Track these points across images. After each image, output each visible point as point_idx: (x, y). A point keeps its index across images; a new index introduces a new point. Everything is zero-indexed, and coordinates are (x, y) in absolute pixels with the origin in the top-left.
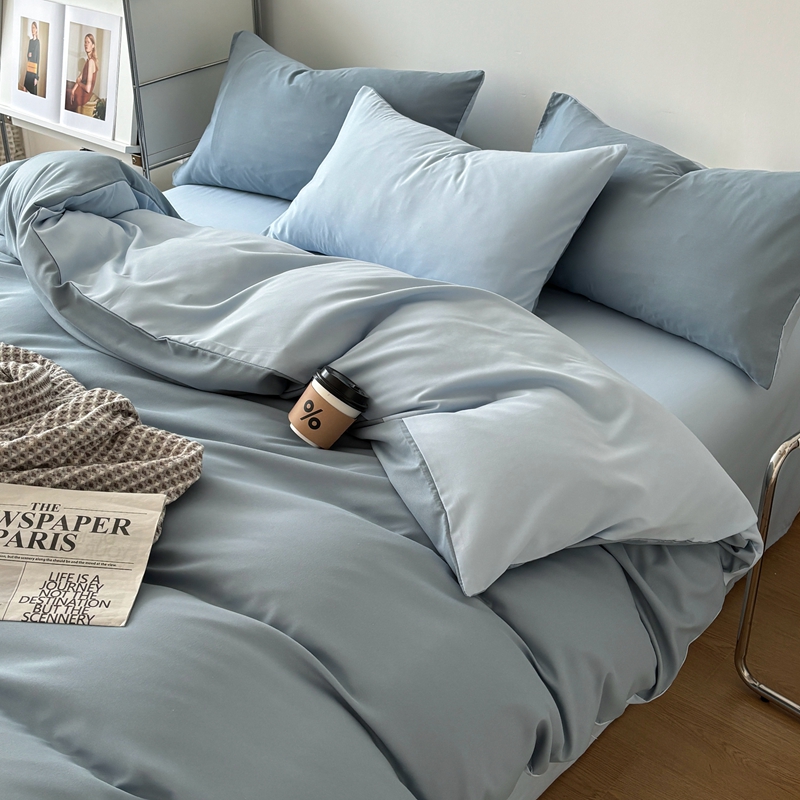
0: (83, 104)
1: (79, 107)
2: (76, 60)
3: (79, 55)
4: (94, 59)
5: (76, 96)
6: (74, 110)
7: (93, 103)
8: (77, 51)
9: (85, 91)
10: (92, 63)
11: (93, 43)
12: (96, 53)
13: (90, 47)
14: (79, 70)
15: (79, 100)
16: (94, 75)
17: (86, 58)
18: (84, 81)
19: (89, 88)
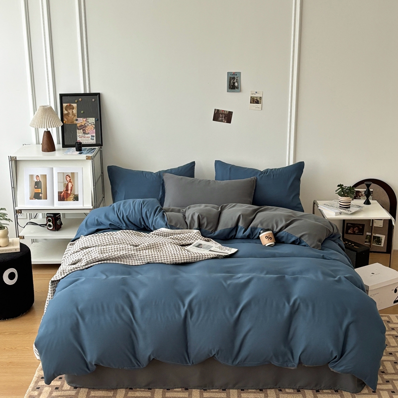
0: (67, 197)
1: (65, 199)
2: (62, 184)
3: (64, 182)
4: (71, 182)
5: (63, 196)
6: (64, 200)
7: (72, 197)
8: (62, 181)
9: (67, 193)
10: (70, 184)
11: (70, 177)
12: (71, 181)
13: (68, 179)
14: (64, 187)
15: (65, 197)
16: (72, 188)
17: (67, 183)
18: (67, 190)
19: (69, 192)
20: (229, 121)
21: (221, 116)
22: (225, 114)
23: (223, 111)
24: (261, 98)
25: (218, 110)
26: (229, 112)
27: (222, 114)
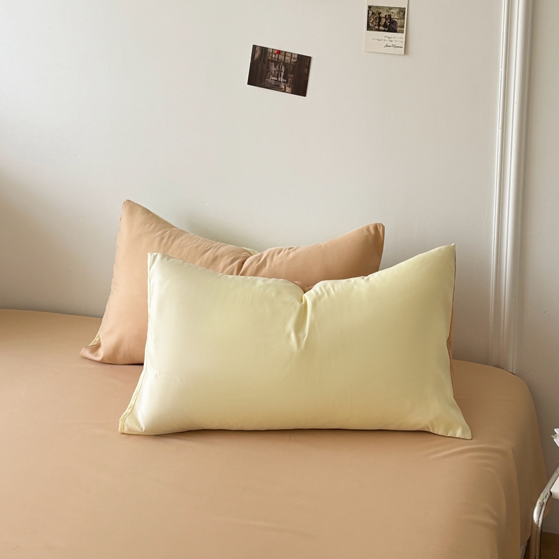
20: (300, 88)
21: (273, 69)
22: (285, 65)
23: (279, 52)
24: (402, 11)
25: (264, 50)
26: (300, 57)
27: (277, 63)
